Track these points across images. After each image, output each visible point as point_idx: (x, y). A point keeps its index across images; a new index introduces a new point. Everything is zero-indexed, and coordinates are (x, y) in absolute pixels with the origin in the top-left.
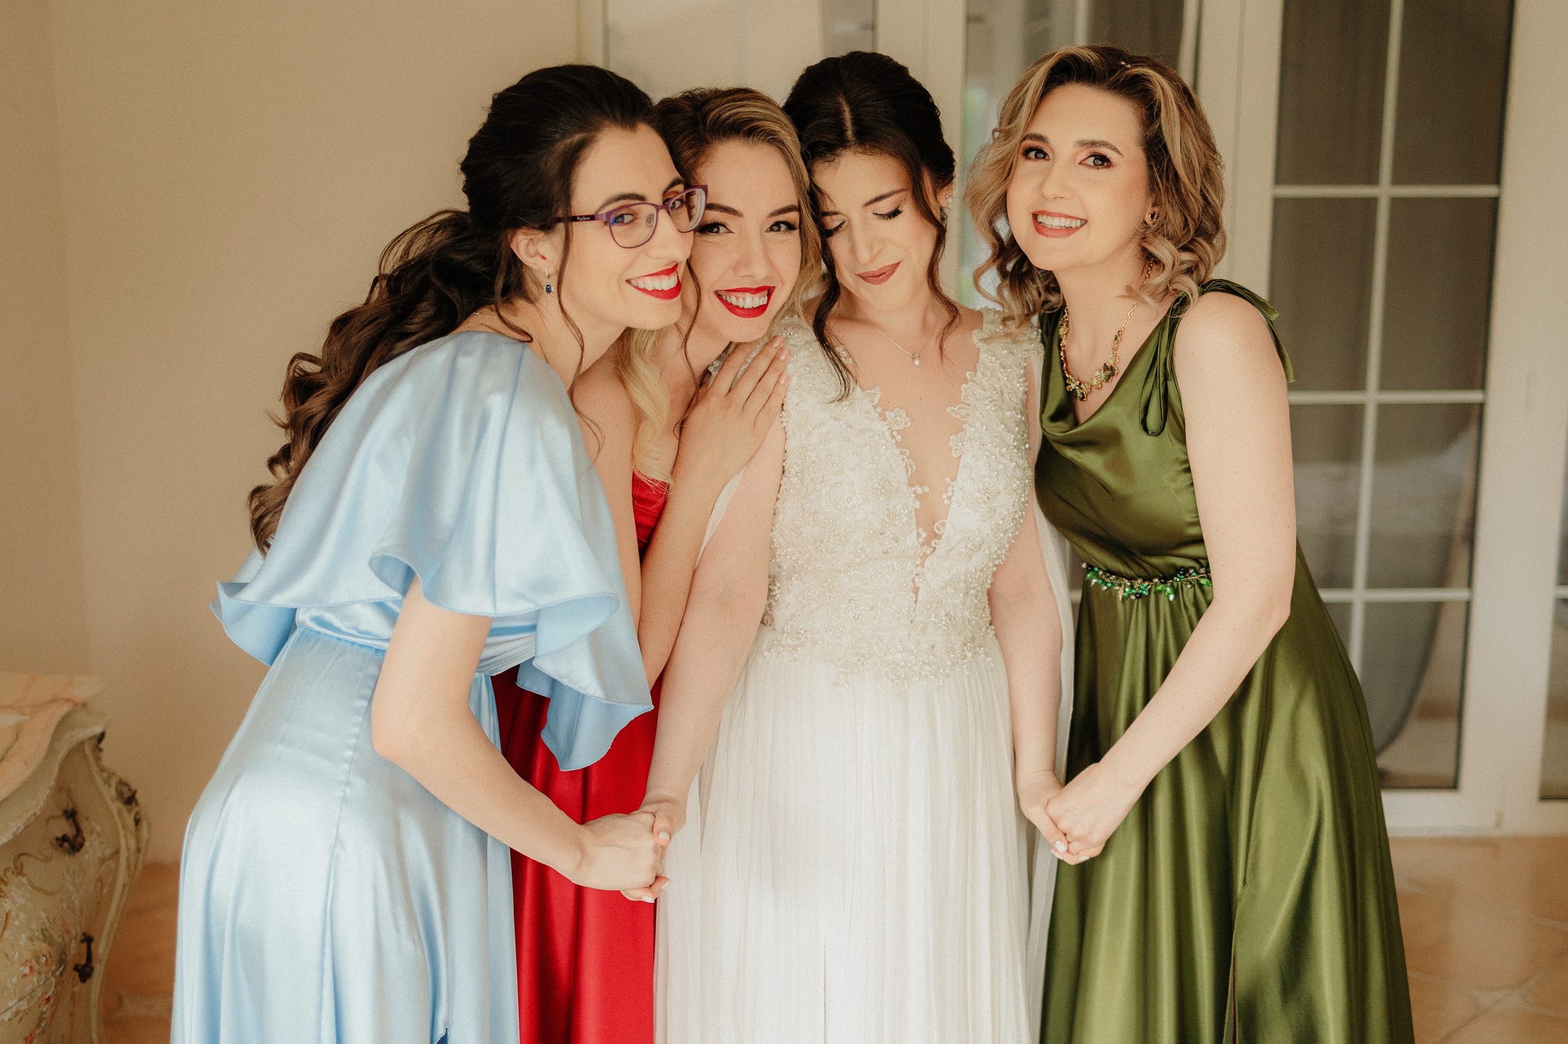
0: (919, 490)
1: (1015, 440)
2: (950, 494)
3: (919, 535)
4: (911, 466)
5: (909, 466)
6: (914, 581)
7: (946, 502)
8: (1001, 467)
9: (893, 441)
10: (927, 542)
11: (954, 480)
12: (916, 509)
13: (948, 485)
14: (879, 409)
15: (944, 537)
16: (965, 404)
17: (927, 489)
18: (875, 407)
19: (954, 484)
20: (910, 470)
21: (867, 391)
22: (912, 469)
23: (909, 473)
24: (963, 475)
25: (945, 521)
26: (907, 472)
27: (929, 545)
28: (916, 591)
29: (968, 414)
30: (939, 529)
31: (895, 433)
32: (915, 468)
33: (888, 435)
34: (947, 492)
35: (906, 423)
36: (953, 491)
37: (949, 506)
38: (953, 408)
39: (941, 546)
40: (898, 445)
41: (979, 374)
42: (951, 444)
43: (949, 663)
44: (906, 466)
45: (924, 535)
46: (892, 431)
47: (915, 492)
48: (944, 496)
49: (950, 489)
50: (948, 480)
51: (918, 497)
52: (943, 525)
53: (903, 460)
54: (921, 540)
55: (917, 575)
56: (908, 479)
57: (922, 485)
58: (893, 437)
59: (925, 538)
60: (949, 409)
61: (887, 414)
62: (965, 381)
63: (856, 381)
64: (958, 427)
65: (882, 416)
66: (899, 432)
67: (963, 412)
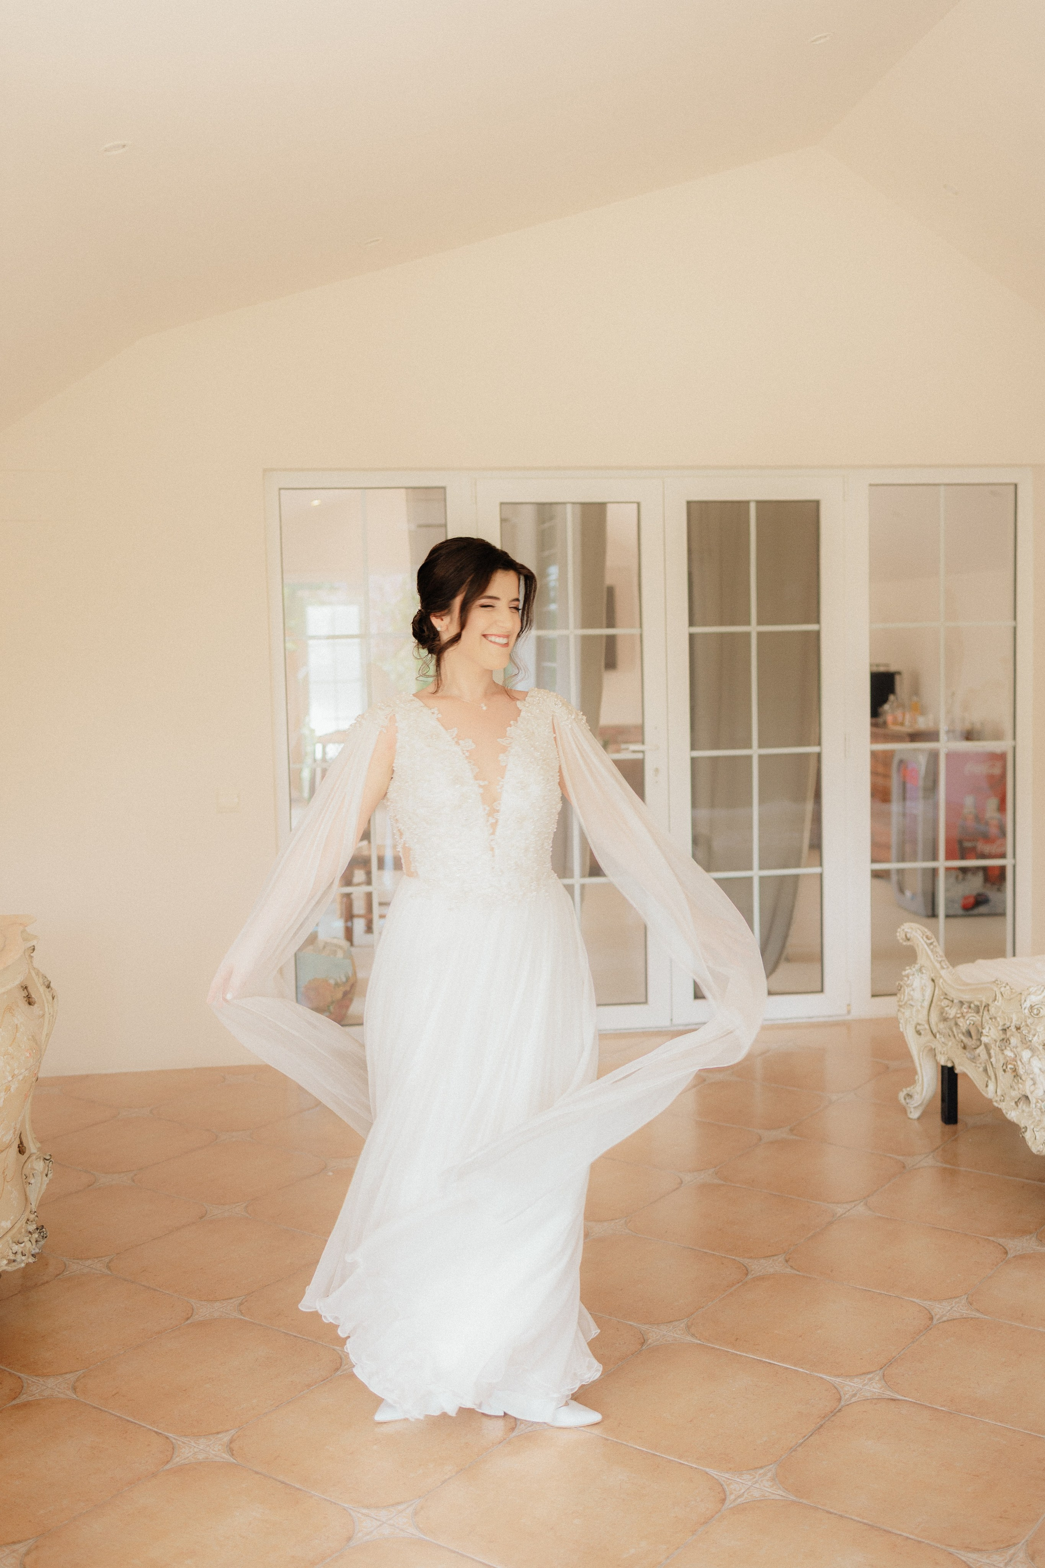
0: (482, 783)
2: (501, 785)
3: (485, 809)
4: (475, 769)
9: (464, 756)
10: (490, 814)
11: (503, 777)
13: (500, 780)
14: (455, 739)
15: (502, 811)
16: (509, 737)
17: (486, 782)
18: (453, 738)
19: (503, 780)
21: (449, 730)
23: (475, 773)
24: (508, 774)
25: (500, 801)
26: (473, 773)
27: (493, 817)
28: (492, 849)
29: (510, 743)
30: (497, 807)
31: (465, 752)
32: (477, 770)
33: (460, 753)
34: (499, 785)
35: (472, 747)
36: (503, 784)
37: (501, 792)
38: (501, 740)
39: (502, 818)
40: (467, 757)
41: (519, 723)
42: (500, 759)
44: (472, 770)
45: (488, 808)
46: (463, 751)
47: (479, 784)
49: (501, 783)
50: (500, 777)
52: (500, 804)
53: (470, 766)
54: (486, 812)
56: (474, 776)
57: (483, 780)
58: (464, 754)
59: (489, 811)
60: (499, 740)
61: (461, 742)
62: (510, 726)
63: (443, 725)
64: (504, 749)
65: (457, 743)
66: (468, 751)
67: (508, 742)
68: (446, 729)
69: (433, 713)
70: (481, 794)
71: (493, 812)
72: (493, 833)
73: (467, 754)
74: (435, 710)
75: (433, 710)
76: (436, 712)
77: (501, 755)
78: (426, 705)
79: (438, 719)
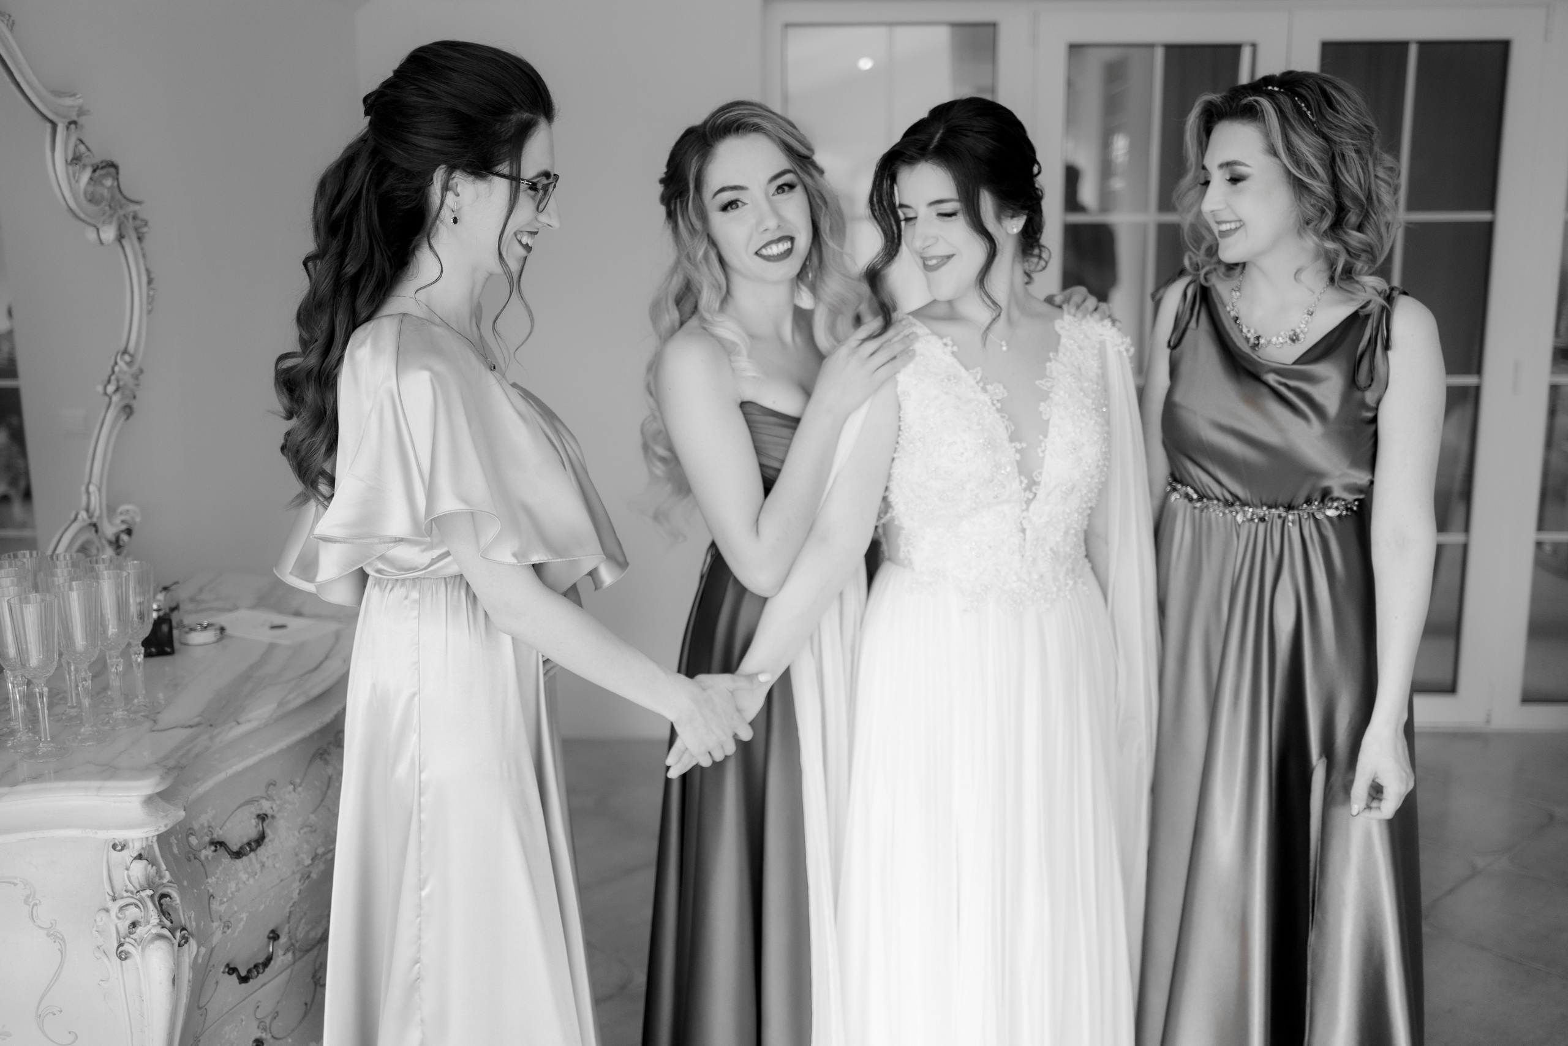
0: (1019, 446)
1: (1093, 403)
2: (1043, 448)
3: (1021, 482)
4: (1010, 426)
5: (1008, 426)
6: (1021, 523)
7: (1041, 455)
8: (1083, 424)
9: (994, 408)
10: (1028, 488)
11: (1046, 436)
12: (1017, 461)
13: (1042, 441)
14: (981, 384)
15: (1042, 483)
16: (1050, 378)
17: (1024, 445)
18: (978, 383)
19: (1046, 440)
20: (1009, 430)
21: (971, 371)
22: (1011, 429)
23: (1010, 432)
24: (1052, 432)
25: (1042, 471)
27: (1031, 491)
28: (1023, 531)
29: (1052, 386)
30: (1037, 477)
31: (995, 402)
32: (1013, 428)
33: (989, 403)
34: (1040, 447)
35: (1003, 394)
36: (1046, 446)
37: (1043, 458)
38: (1040, 381)
39: (1041, 492)
40: (998, 410)
41: (1061, 354)
42: (1041, 409)
43: (1055, 589)
44: (1006, 427)
45: (1025, 481)
46: (993, 401)
47: (1015, 447)
48: (1039, 450)
49: (1043, 444)
50: (1041, 437)
51: (1017, 451)
52: (1040, 473)
53: (1003, 422)
54: (1024, 485)
55: (1024, 518)
56: (1009, 438)
57: (1020, 442)
58: (993, 404)
59: (1027, 484)
60: (1037, 382)
61: (989, 387)
62: (1049, 360)
63: (962, 363)
64: (1045, 396)
65: (984, 390)
66: (998, 401)
67: (1049, 384)
68: (967, 369)
69: (946, 345)
70: (1018, 462)
71: (1032, 484)
72: (1027, 509)
73: (999, 405)
74: (948, 340)
75: (945, 340)
76: (950, 343)
77: (1042, 404)
78: (934, 333)
79: (953, 353)
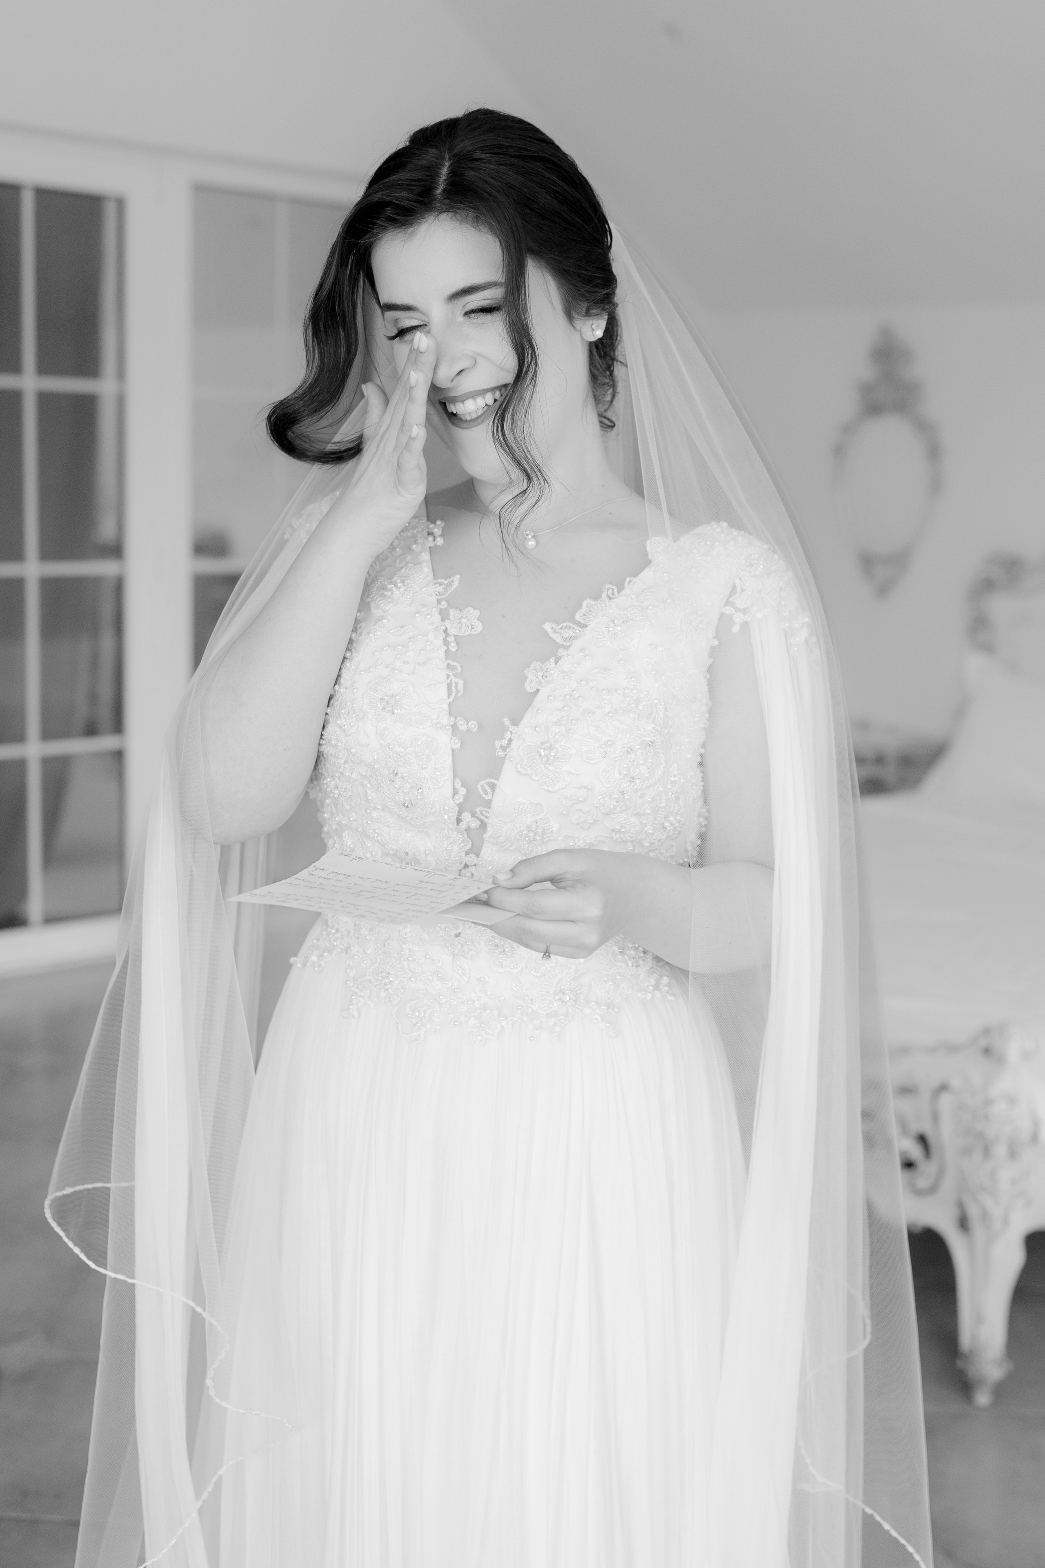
0: (463, 725)
2: (507, 742)
3: (455, 792)
4: (457, 687)
5: (454, 684)
7: (500, 753)
9: (444, 649)
11: (515, 722)
13: (506, 729)
14: (444, 605)
15: (495, 807)
16: (579, 624)
17: (475, 727)
18: (439, 602)
19: (514, 728)
20: (454, 694)
21: (440, 580)
22: (457, 692)
23: (453, 697)
25: (496, 782)
26: (449, 695)
29: (572, 638)
30: (486, 793)
31: (450, 639)
32: (461, 693)
34: (502, 738)
35: (473, 629)
36: (510, 740)
38: (554, 625)
40: (448, 655)
44: (449, 686)
45: (463, 791)
46: (447, 636)
47: (455, 726)
48: (497, 744)
49: (508, 735)
50: (507, 721)
51: (458, 733)
53: (448, 676)
54: (460, 798)
56: (450, 704)
57: (467, 718)
58: (446, 643)
59: (464, 798)
60: (551, 626)
61: (453, 612)
63: (433, 566)
64: (551, 652)
65: (444, 615)
66: (460, 639)
67: (568, 634)
68: (436, 576)
69: (430, 533)
70: (458, 753)
74: (438, 527)
76: (438, 531)
77: (537, 664)
79: (432, 548)
